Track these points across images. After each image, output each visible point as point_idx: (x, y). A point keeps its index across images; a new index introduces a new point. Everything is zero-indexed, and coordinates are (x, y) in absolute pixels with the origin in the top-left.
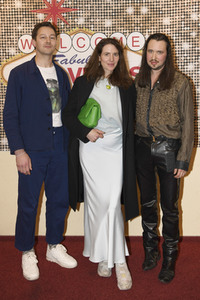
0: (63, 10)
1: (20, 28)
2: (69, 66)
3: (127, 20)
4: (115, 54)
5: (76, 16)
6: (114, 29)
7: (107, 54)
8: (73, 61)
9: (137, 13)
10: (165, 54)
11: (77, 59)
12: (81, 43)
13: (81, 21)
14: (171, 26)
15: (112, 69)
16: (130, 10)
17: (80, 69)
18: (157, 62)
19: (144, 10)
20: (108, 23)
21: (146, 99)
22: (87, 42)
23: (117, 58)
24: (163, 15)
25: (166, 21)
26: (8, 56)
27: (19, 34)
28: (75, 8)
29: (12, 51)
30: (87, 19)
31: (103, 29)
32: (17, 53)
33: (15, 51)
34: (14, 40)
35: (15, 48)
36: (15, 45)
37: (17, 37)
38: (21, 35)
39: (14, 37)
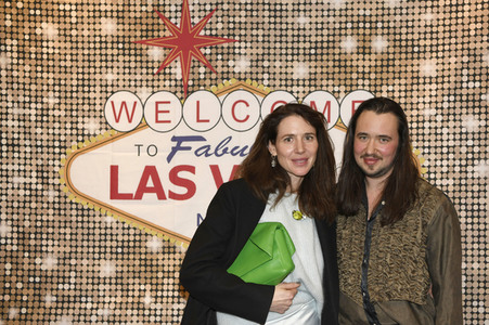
0: (204, 42)
1: (110, 77)
3: (342, 64)
5: (231, 53)
6: (312, 83)
7: (289, 138)
8: (221, 150)
9: (364, 50)
10: (394, 142)
11: (230, 146)
13: (242, 65)
14: (439, 79)
16: (349, 44)
18: (377, 158)
19: (380, 44)
20: (301, 70)
21: (359, 239)
24: (420, 54)
25: (428, 67)
26: (83, 135)
27: (108, 90)
28: (230, 38)
29: (92, 126)
30: (256, 62)
31: (289, 83)
32: (104, 131)
33: (99, 126)
34: (98, 102)
35: (98, 120)
36: (98, 114)
37: (104, 95)
38: (113, 93)
39: (98, 95)
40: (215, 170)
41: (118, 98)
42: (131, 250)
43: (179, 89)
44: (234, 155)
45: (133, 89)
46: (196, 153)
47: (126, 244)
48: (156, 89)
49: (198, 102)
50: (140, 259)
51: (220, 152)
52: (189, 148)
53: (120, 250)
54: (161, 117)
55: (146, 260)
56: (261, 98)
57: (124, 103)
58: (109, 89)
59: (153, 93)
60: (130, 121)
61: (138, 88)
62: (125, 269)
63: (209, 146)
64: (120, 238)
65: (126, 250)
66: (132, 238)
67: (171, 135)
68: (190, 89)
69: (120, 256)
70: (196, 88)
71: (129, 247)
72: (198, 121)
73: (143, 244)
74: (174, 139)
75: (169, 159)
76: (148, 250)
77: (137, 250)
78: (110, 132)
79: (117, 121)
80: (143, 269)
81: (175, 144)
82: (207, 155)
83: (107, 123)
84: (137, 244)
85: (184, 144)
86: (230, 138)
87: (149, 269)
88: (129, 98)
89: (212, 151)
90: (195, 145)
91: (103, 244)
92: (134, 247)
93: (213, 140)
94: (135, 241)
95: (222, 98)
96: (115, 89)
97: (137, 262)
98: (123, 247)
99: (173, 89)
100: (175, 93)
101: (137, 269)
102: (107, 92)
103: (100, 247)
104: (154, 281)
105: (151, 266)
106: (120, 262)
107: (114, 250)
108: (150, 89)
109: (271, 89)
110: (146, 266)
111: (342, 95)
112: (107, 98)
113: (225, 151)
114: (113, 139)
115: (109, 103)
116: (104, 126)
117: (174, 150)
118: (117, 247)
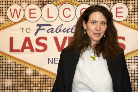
2: (55, 34)
4: (103, 23)
7: (94, 22)
8: (59, 30)
11: (62, 28)
12: (67, 13)
15: (97, 38)
17: (65, 38)
22: (72, 12)
23: (104, 28)
29: (1, 19)
31: (88, 0)
32: (7, 22)
33: (4, 20)
34: (4, 9)
35: (4, 17)
36: (4, 14)
37: (7, 6)
38: (10, 5)
39: (4, 6)
40: (56, 39)
41: (13, 7)
42: (19, 74)
43: (40, 3)
44: (64, 32)
45: (19, 3)
46: (47, 31)
47: (17, 72)
48: (29, 3)
49: (48, 9)
50: (23, 79)
51: (58, 31)
52: (44, 29)
53: (14, 74)
54: (32, 15)
55: (25, 79)
56: (76, 7)
57: (15, 9)
58: (9, 3)
59: (28, 5)
60: (18, 17)
61: (22, 3)
62: (16, 83)
63: (53, 29)
64: (14, 69)
65: (17, 74)
66: (19, 69)
67: (36, 23)
68: (45, 3)
69: (14, 77)
70: (47, 3)
71: (18, 73)
72: (48, 17)
73: (24, 72)
74: (38, 25)
75: (36, 34)
76: (27, 75)
77: (22, 74)
78: (10, 22)
79: (13, 17)
80: (24, 83)
81: (38, 27)
82: (52, 32)
83: (8, 18)
84: (22, 72)
85: (42, 27)
86: (62, 25)
87: (27, 83)
88: (18, 7)
89: (54, 30)
90: (47, 28)
91: (6, 72)
92: (20, 73)
93: (55, 25)
94: (21, 70)
95: (58, 7)
96: (12, 3)
97: (22, 80)
98: (15, 73)
99: (37, 3)
100: (38, 5)
101: (22, 83)
102: (8, 5)
103: (5, 73)
104: (29, 88)
105: (28, 81)
106: (14, 80)
107: (11, 75)
108: (27, 3)
109: (80, 3)
110: (25, 81)
111: (112, 5)
112: (8, 7)
113: (60, 30)
114: (11, 25)
115: (9, 9)
116: (7, 20)
117: (38, 30)
118: (13, 73)
